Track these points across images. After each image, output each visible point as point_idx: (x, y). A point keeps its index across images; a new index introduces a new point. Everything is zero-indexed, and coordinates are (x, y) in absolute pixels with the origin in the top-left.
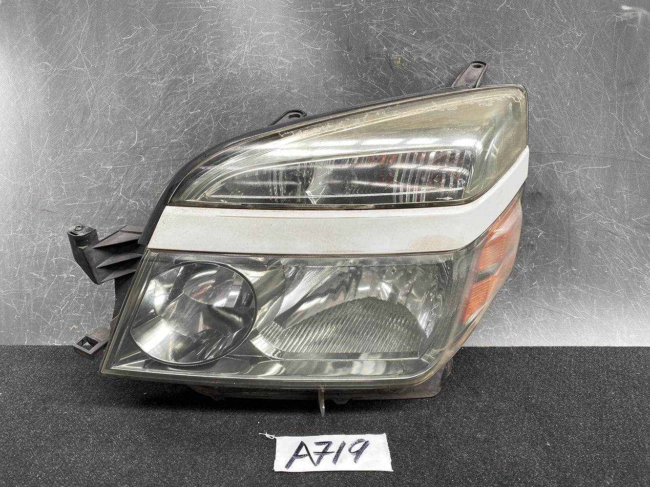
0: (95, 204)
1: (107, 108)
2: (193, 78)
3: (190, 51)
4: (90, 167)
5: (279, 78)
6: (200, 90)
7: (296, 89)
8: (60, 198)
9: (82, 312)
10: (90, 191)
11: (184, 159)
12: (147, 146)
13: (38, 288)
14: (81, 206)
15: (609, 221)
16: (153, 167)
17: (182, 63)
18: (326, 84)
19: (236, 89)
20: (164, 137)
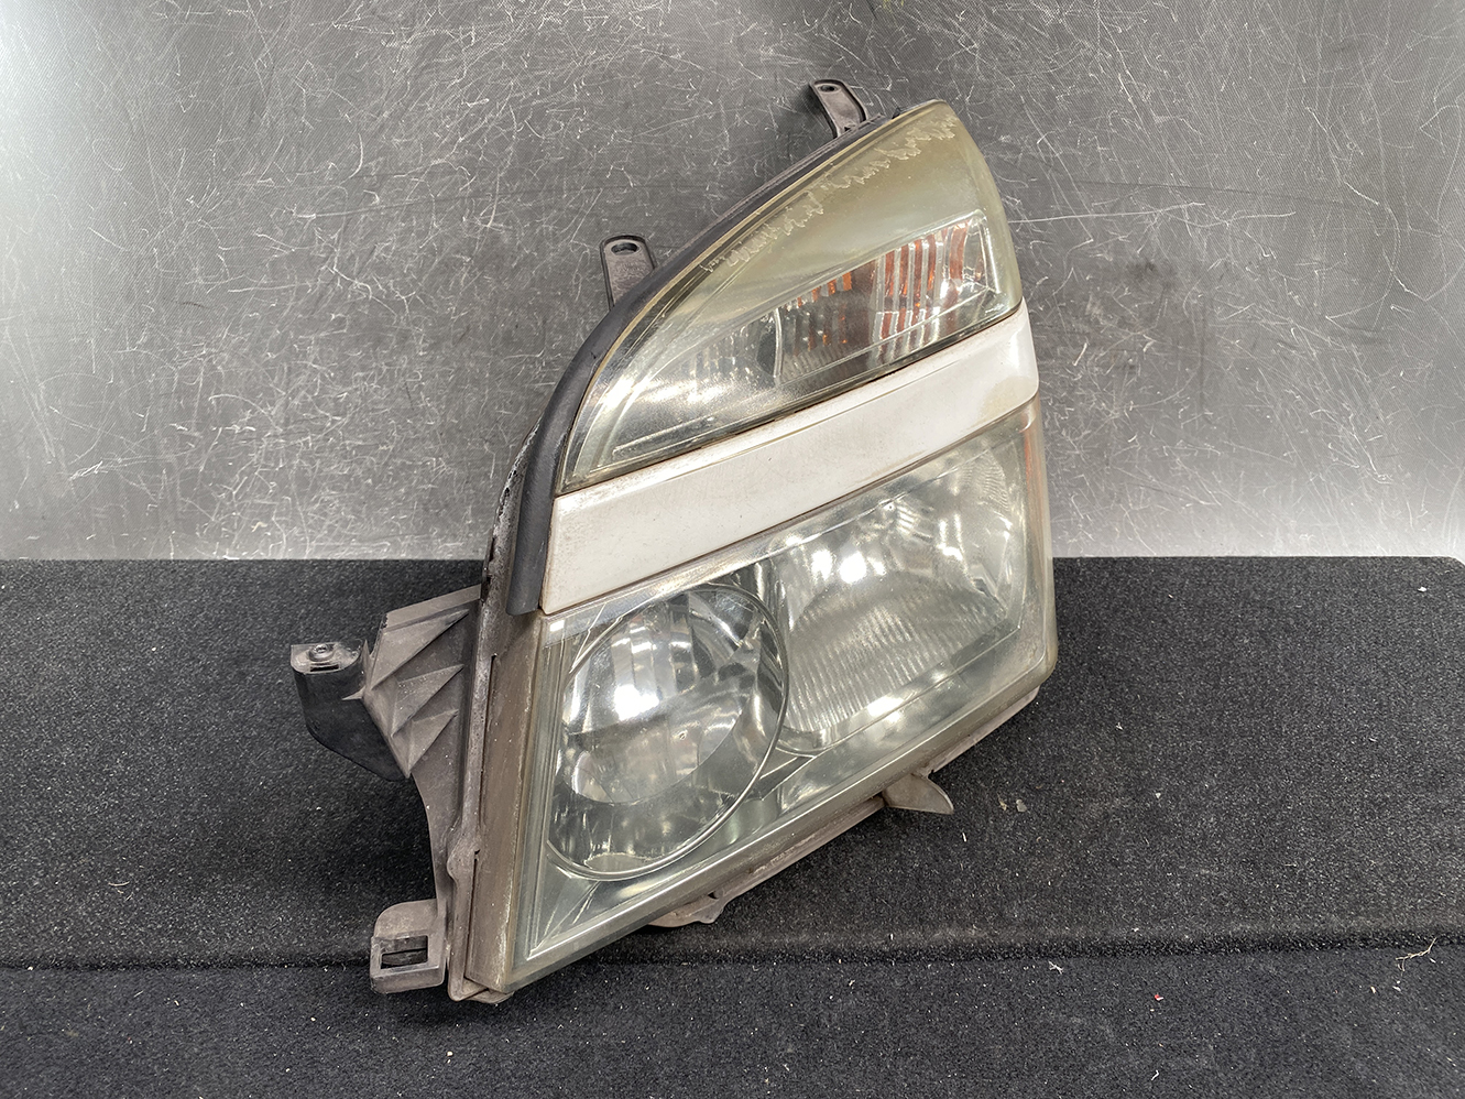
0: (285, 290)
1: (299, 93)
2: (473, 34)
4: (272, 215)
5: (646, 30)
6: (488, 58)
7: (680, 52)
8: (216, 280)
9: (274, 497)
10: (273, 264)
11: (457, 199)
12: (383, 172)
13: (188, 453)
14: (259, 294)
15: (1282, 321)
16: (398, 216)
18: (740, 41)
19: (560, 55)
20: (418, 155)
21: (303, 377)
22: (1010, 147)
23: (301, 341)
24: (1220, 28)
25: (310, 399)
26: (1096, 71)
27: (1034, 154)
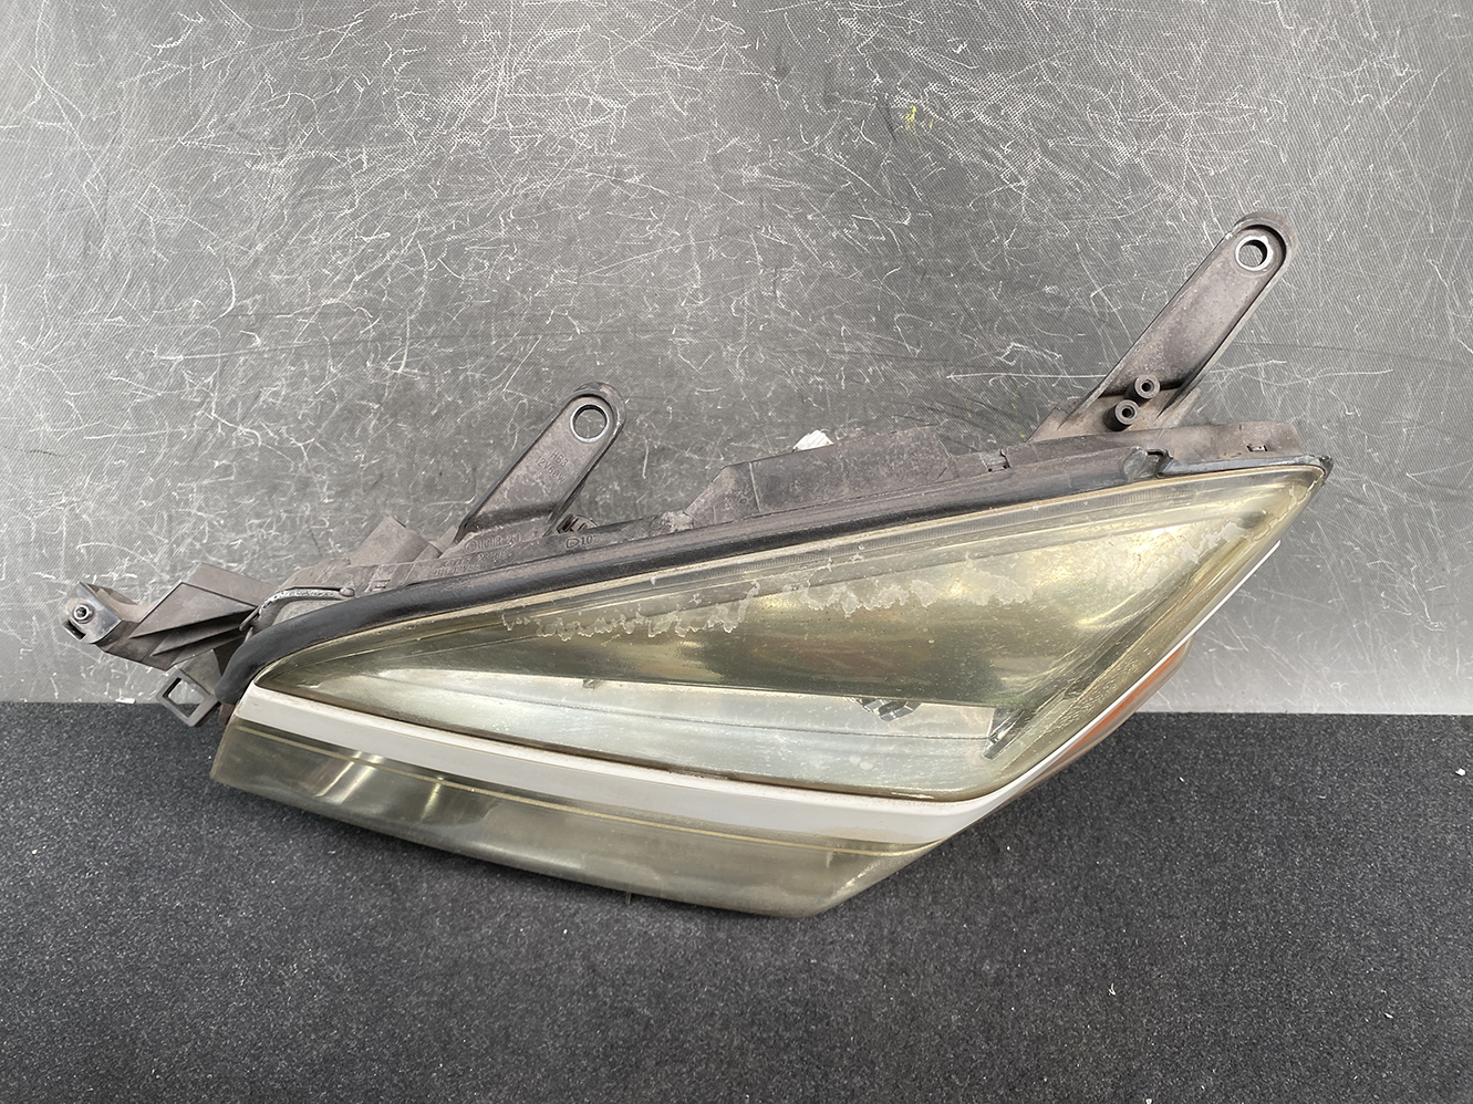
0: (154, 436)
1: (144, 221)
2: (364, 158)
3: (349, 87)
4: (127, 357)
5: (593, 149)
6: (385, 185)
7: (638, 174)
8: (68, 426)
10: (136, 409)
11: (359, 342)
12: (262, 311)
14: (122, 440)
15: (1354, 477)
16: (286, 359)
17: (331, 117)
18: (716, 161)
19: (480, 183)
20: (304, 293)
21: (187, 525)
22: (1056, 299)
23: (180, 488)
24: (1338, 170)
25: (198, 546)
26: (1175, 218)
27: (1085, 308)
